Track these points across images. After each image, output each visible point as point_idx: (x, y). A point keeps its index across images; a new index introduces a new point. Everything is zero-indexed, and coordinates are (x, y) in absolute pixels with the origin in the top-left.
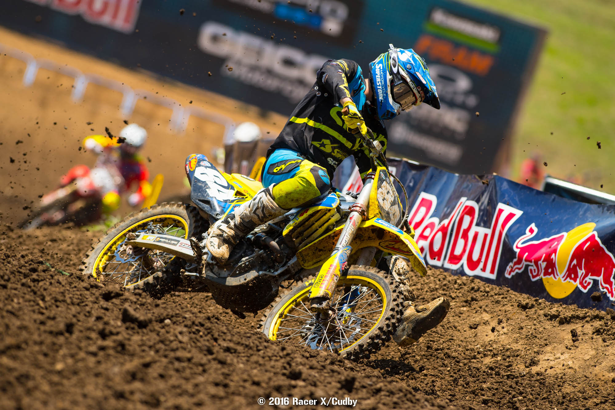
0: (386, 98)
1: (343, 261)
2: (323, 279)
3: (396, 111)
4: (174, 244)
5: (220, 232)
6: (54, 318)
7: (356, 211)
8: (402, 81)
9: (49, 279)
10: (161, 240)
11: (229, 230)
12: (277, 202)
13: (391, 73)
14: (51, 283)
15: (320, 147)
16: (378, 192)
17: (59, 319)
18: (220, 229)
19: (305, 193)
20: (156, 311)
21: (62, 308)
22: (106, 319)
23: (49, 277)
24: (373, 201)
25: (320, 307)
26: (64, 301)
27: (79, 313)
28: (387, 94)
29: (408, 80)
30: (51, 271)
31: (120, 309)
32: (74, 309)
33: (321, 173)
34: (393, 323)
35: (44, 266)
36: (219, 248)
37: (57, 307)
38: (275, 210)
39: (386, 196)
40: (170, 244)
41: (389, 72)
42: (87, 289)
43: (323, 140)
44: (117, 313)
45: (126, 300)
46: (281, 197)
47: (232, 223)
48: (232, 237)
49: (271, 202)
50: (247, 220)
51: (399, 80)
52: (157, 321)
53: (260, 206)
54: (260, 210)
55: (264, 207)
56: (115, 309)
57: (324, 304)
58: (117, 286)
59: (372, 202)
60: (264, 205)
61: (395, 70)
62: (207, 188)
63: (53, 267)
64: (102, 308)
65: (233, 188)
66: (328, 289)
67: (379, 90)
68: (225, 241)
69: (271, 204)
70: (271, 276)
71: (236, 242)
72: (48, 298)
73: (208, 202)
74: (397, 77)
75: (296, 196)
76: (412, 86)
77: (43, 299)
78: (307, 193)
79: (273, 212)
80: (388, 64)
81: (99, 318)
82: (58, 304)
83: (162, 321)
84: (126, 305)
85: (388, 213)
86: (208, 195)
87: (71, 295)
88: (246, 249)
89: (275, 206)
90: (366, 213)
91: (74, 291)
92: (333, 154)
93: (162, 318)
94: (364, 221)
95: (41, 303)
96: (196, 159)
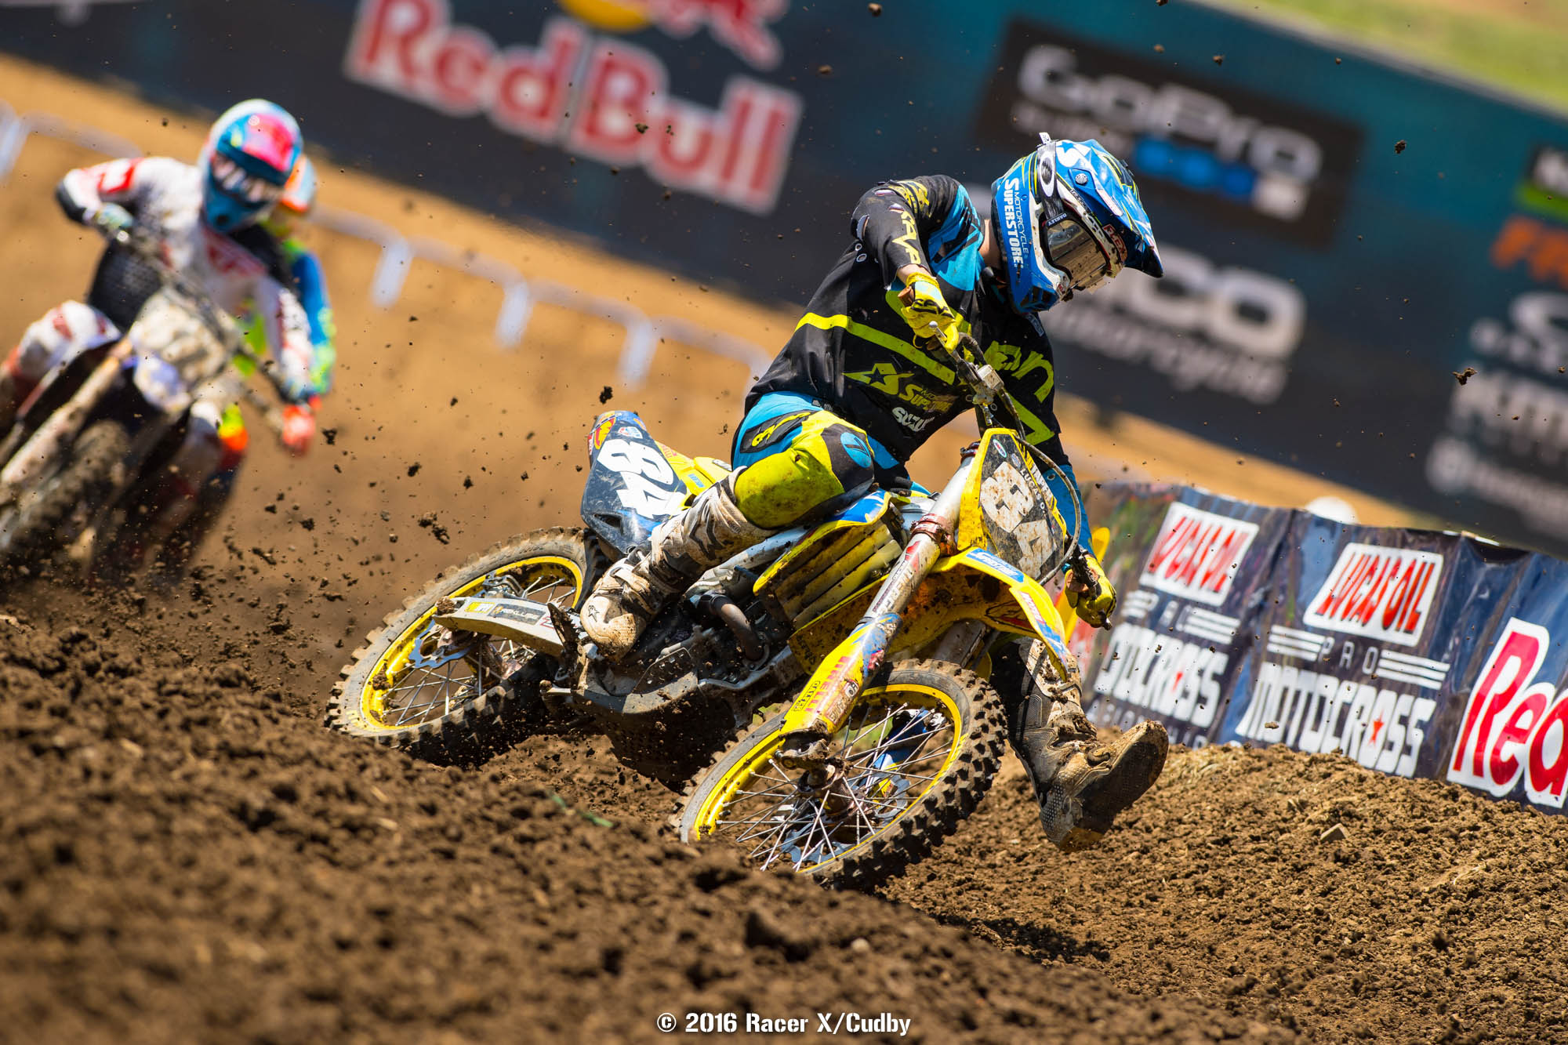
0: (1029, 257)
1: (874, 648)
2: (818, 690)
3: (1055, 288)
4: (530, 621)
5: (616, 585)
6: (572, 936)
7: (924, 532)
8: (1065, 215)
9: (561, 836)
10: (506, 611)
11: (637, 578)
12: (744, 509)
13: (1040, 197)
14: (565, 848)
15: (871, 382)
16: (983, 486)
17: (585, 938)
18: (616, 577)
19: (806, 486)
20: (832, 918)
21: (594, 909)
22: (704, 938)
23: (560, 830)
24: (968, 508)
25: (803, 755)
26: (598, 892)
27: (636, 922)
28: (1030, 246)
29: (1081, 210)
30: (563, 815)
31: (740, 914)
32: (623, 914)
33: (846, 439)
34: (963, 791)
35: (548, 802)
36: (606, 621)
37: (581, 906)
38: (739, 530)
39: (1008, 498)
40: (521, 619)
41: (1035, 196)
42: (656, 862)
43: (876, 365)
44: (732, 922)
45: (755, 890)
46: (753, 497)
47: (644, 564)
48: (642, 595)
49: (730, 510)
50: (677, 554)
51: (1060, 212)
52: (832, 944)
53: (703, 519)
54: (703, 530)
55: (712, 523)
56: (727, 912)
57: (812, 749)
58: (733, 855)
59: (967, 511)
60: (712, 517)
61: (1048, 189)
62: (620, 488)
63: (570, 806)
64: (695, 910)
65: (683, 489)
66: (826, 715)
67: (1011, 240)
68: (627, 605)
69: (728, 515)
70: (728, 692)
71: (653, 608)
72: (557, 885)
73: (615, 521)
74: (1054, 206)
75: (787, 495)
76: (1090, 225)
77: (545, 887)
78: (811, 488)
79: (733, 533)
80: (1032, 176)
81: (686, 937)
82: (584, 898)
83: (845, 943)
84: (756, 904)
85: (1012, 539)
86: (619, 503)
87: (615, 878)
88: (677, 627)
89: (738, 520)
90: (949, 538)
91: (623, 867)
92: (901, 396)
93: (846, 934)
94: (944, 556)
95: (541, 898)
96: (611, 421)
